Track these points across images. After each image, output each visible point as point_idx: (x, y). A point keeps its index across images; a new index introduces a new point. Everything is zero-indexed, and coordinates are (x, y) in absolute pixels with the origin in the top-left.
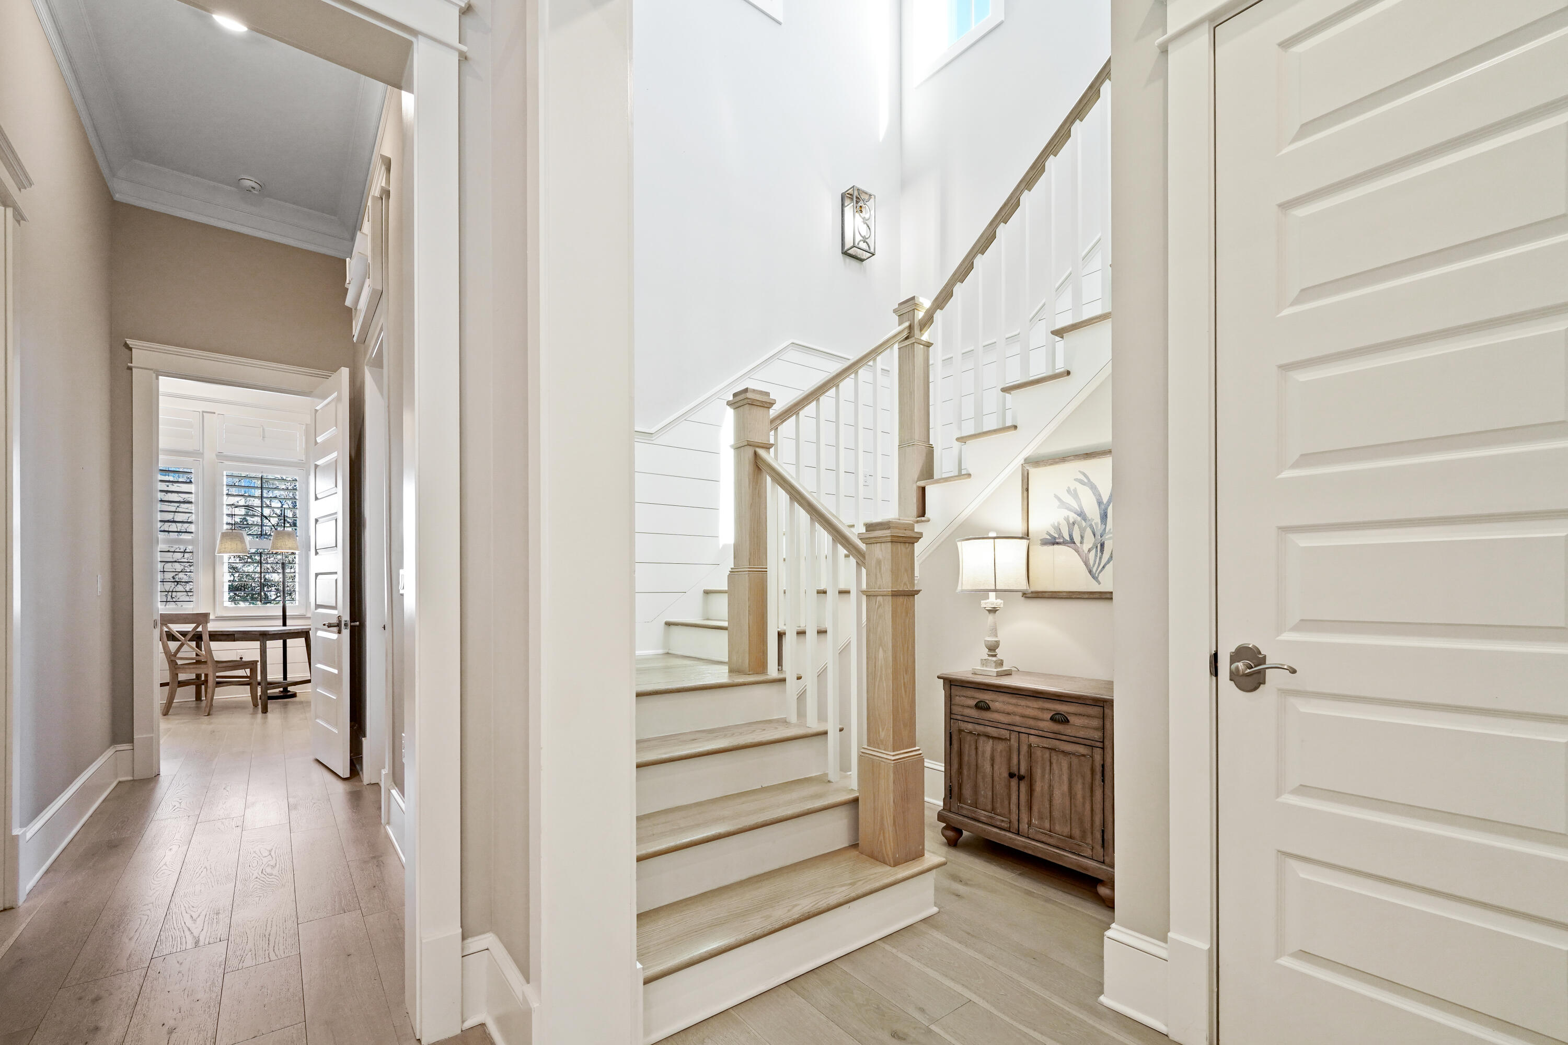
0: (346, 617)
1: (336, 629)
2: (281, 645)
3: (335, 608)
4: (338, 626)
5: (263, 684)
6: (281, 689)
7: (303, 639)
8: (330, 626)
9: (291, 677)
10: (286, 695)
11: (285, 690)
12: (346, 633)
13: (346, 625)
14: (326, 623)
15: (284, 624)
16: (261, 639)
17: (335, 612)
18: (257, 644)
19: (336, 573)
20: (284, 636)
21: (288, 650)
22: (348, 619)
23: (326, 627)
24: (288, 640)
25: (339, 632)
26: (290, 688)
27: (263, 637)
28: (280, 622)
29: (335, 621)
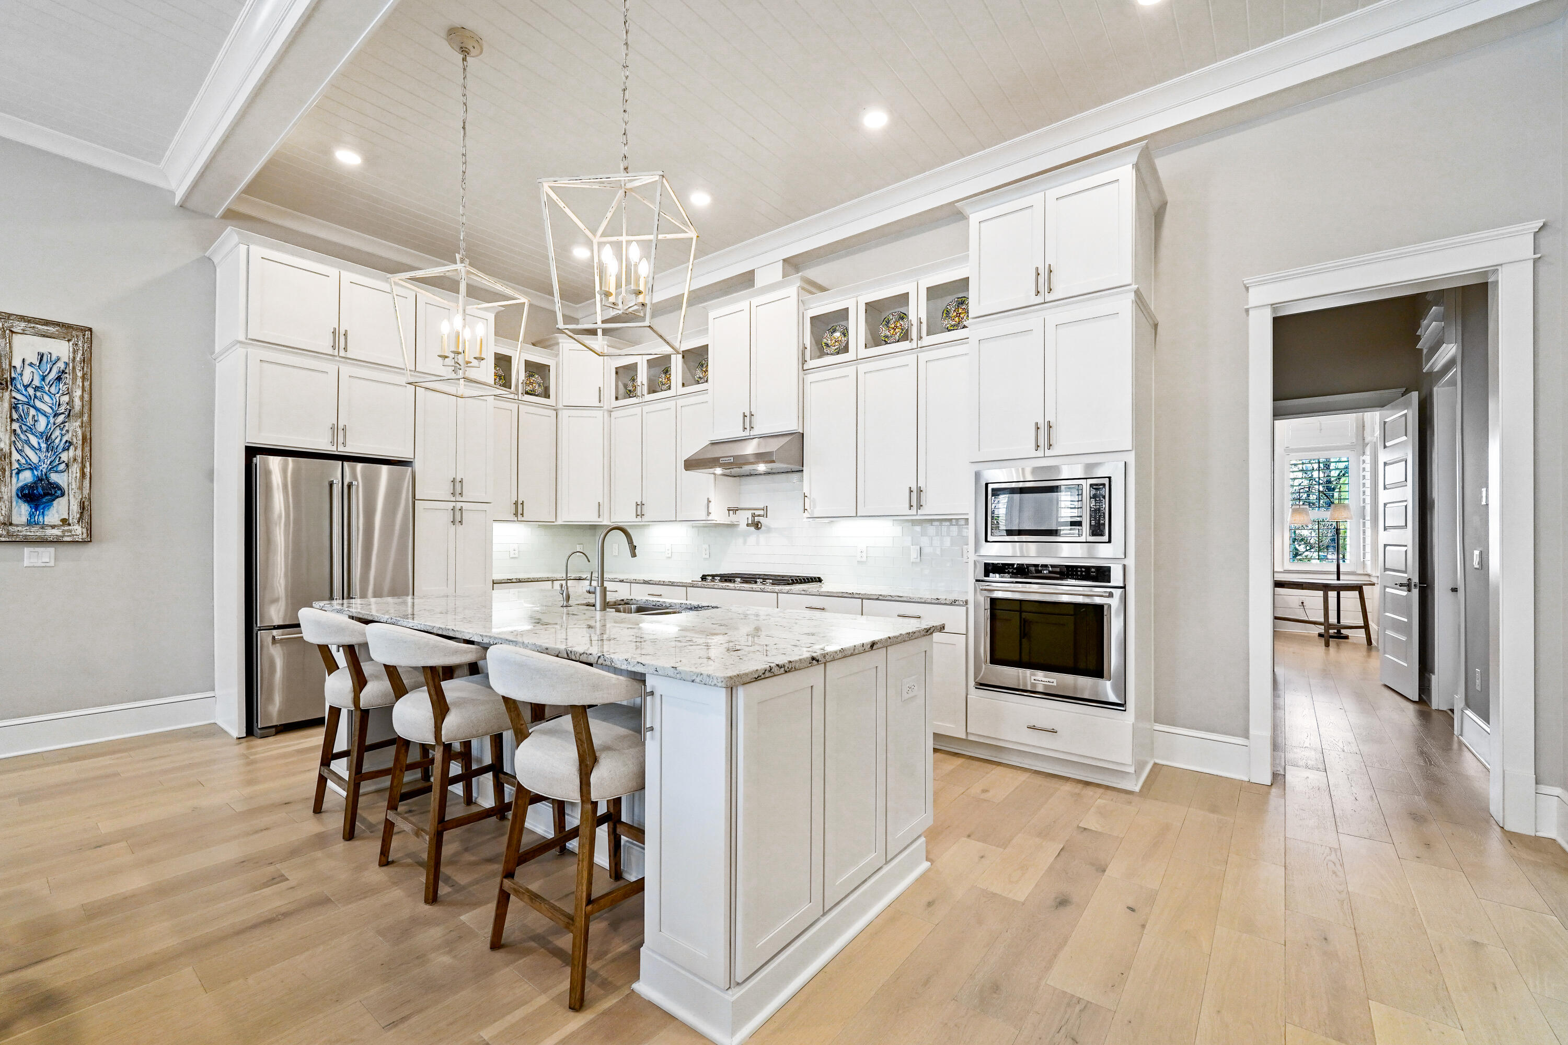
0: (1416, 579)
1: (1405, 588)
2: (1336, 596)
3: (1405, 572)
4: (1408, 586)
5: (1326, 624)
6: (1336, 631)
7: (1357, 592)
8: (1401, 585)
9: (1344, 621)
10: (1340, 636)
11: (1339, 632)
12: (1416, 592)
13: (1415, 585)
14: (1398, 582)
15: (1338, 579)
16: (1324, 589)
17: (1405, 575)
18: (1321, 593)
19: (1406, 546)
20: (1339, 589)
21: (1341, 599)
22: (1417, 581)
23: (1398, 586)
24: (1341, 592)
25: (1409, 590)
26: (1343, 631)
27: (1326, 588)
28: (1335, 577)
29: (1405, 582)
